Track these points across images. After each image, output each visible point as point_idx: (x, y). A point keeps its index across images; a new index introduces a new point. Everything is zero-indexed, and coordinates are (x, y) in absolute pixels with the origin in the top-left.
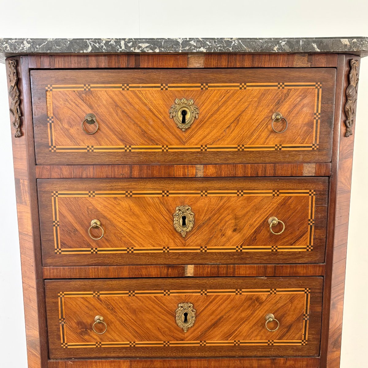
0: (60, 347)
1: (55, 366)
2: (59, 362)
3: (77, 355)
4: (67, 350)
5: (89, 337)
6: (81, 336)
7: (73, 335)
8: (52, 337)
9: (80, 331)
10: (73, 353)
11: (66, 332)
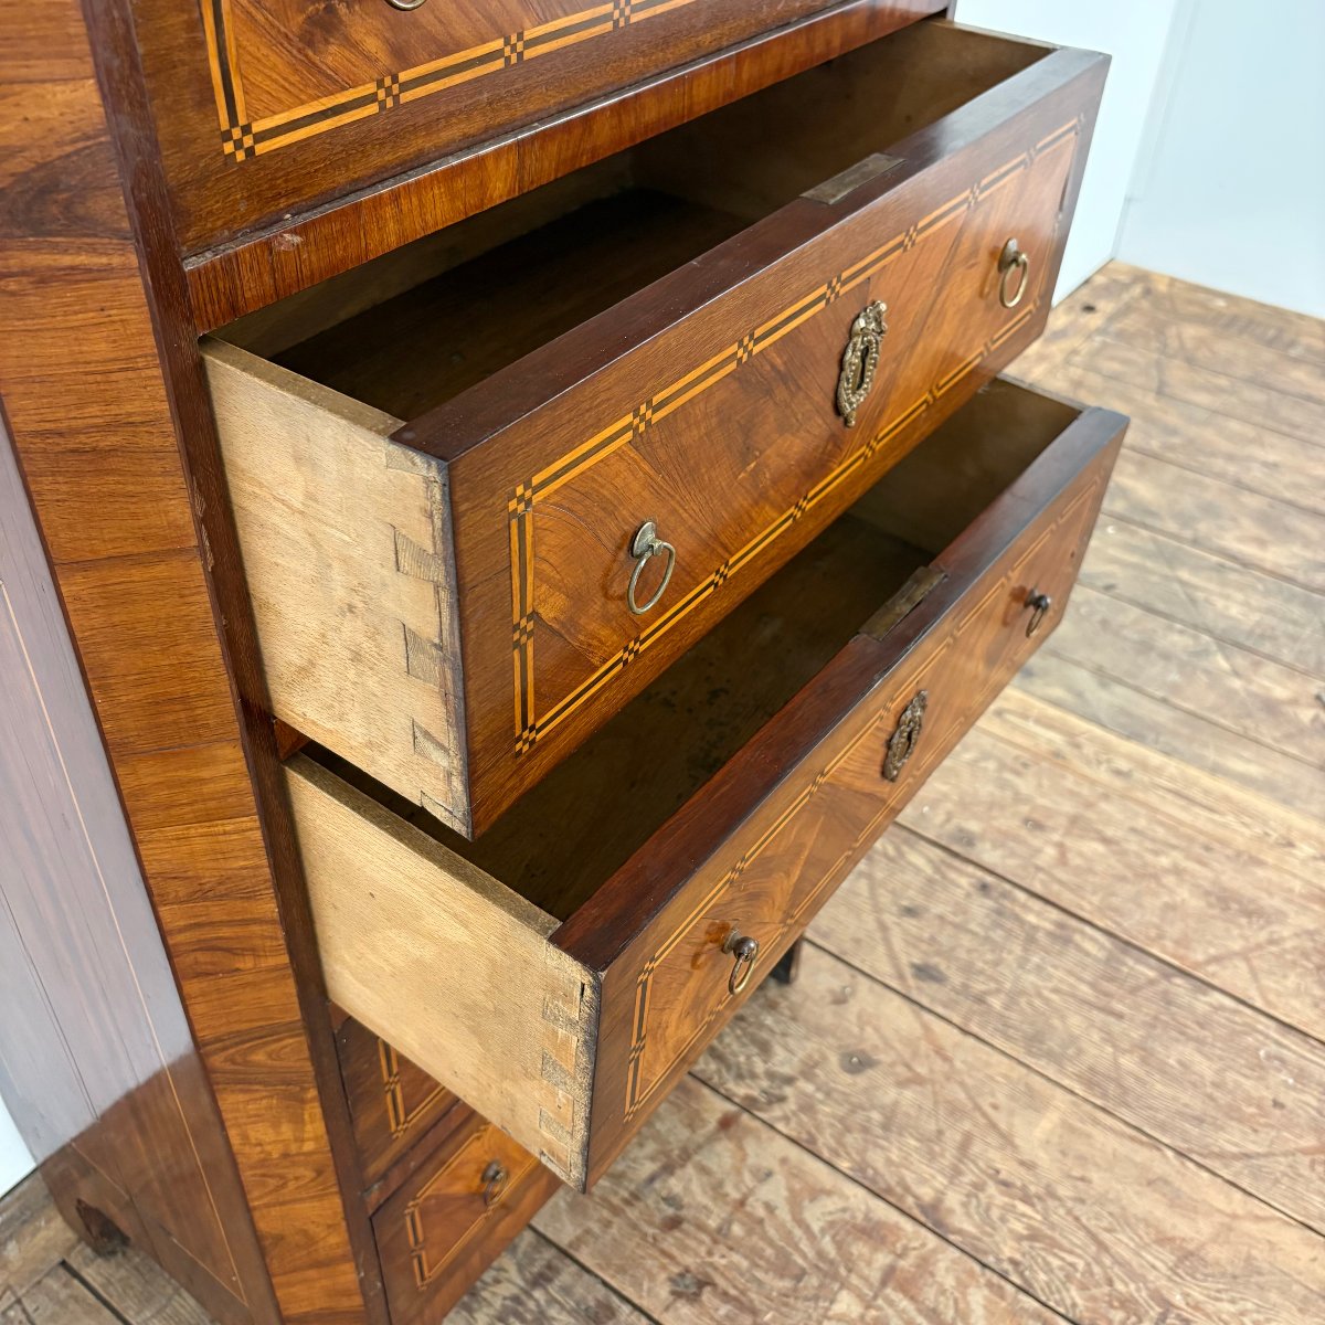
0: (220, 160)
1: (221, 285)
2: (236, 254)
3: (300, 189)
4: (253, 168)
5: (347, 53)
6: (310, 53)
7: (273, 58)
8: (169, 100)
9: (301, 18)
10: (286, 181)
11: (239, 46)
